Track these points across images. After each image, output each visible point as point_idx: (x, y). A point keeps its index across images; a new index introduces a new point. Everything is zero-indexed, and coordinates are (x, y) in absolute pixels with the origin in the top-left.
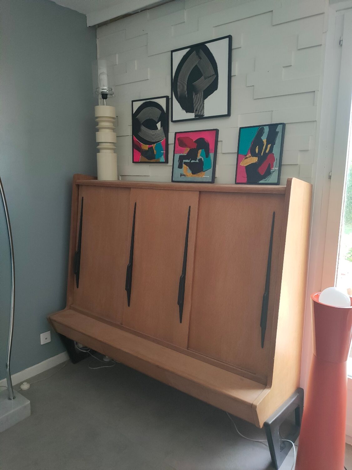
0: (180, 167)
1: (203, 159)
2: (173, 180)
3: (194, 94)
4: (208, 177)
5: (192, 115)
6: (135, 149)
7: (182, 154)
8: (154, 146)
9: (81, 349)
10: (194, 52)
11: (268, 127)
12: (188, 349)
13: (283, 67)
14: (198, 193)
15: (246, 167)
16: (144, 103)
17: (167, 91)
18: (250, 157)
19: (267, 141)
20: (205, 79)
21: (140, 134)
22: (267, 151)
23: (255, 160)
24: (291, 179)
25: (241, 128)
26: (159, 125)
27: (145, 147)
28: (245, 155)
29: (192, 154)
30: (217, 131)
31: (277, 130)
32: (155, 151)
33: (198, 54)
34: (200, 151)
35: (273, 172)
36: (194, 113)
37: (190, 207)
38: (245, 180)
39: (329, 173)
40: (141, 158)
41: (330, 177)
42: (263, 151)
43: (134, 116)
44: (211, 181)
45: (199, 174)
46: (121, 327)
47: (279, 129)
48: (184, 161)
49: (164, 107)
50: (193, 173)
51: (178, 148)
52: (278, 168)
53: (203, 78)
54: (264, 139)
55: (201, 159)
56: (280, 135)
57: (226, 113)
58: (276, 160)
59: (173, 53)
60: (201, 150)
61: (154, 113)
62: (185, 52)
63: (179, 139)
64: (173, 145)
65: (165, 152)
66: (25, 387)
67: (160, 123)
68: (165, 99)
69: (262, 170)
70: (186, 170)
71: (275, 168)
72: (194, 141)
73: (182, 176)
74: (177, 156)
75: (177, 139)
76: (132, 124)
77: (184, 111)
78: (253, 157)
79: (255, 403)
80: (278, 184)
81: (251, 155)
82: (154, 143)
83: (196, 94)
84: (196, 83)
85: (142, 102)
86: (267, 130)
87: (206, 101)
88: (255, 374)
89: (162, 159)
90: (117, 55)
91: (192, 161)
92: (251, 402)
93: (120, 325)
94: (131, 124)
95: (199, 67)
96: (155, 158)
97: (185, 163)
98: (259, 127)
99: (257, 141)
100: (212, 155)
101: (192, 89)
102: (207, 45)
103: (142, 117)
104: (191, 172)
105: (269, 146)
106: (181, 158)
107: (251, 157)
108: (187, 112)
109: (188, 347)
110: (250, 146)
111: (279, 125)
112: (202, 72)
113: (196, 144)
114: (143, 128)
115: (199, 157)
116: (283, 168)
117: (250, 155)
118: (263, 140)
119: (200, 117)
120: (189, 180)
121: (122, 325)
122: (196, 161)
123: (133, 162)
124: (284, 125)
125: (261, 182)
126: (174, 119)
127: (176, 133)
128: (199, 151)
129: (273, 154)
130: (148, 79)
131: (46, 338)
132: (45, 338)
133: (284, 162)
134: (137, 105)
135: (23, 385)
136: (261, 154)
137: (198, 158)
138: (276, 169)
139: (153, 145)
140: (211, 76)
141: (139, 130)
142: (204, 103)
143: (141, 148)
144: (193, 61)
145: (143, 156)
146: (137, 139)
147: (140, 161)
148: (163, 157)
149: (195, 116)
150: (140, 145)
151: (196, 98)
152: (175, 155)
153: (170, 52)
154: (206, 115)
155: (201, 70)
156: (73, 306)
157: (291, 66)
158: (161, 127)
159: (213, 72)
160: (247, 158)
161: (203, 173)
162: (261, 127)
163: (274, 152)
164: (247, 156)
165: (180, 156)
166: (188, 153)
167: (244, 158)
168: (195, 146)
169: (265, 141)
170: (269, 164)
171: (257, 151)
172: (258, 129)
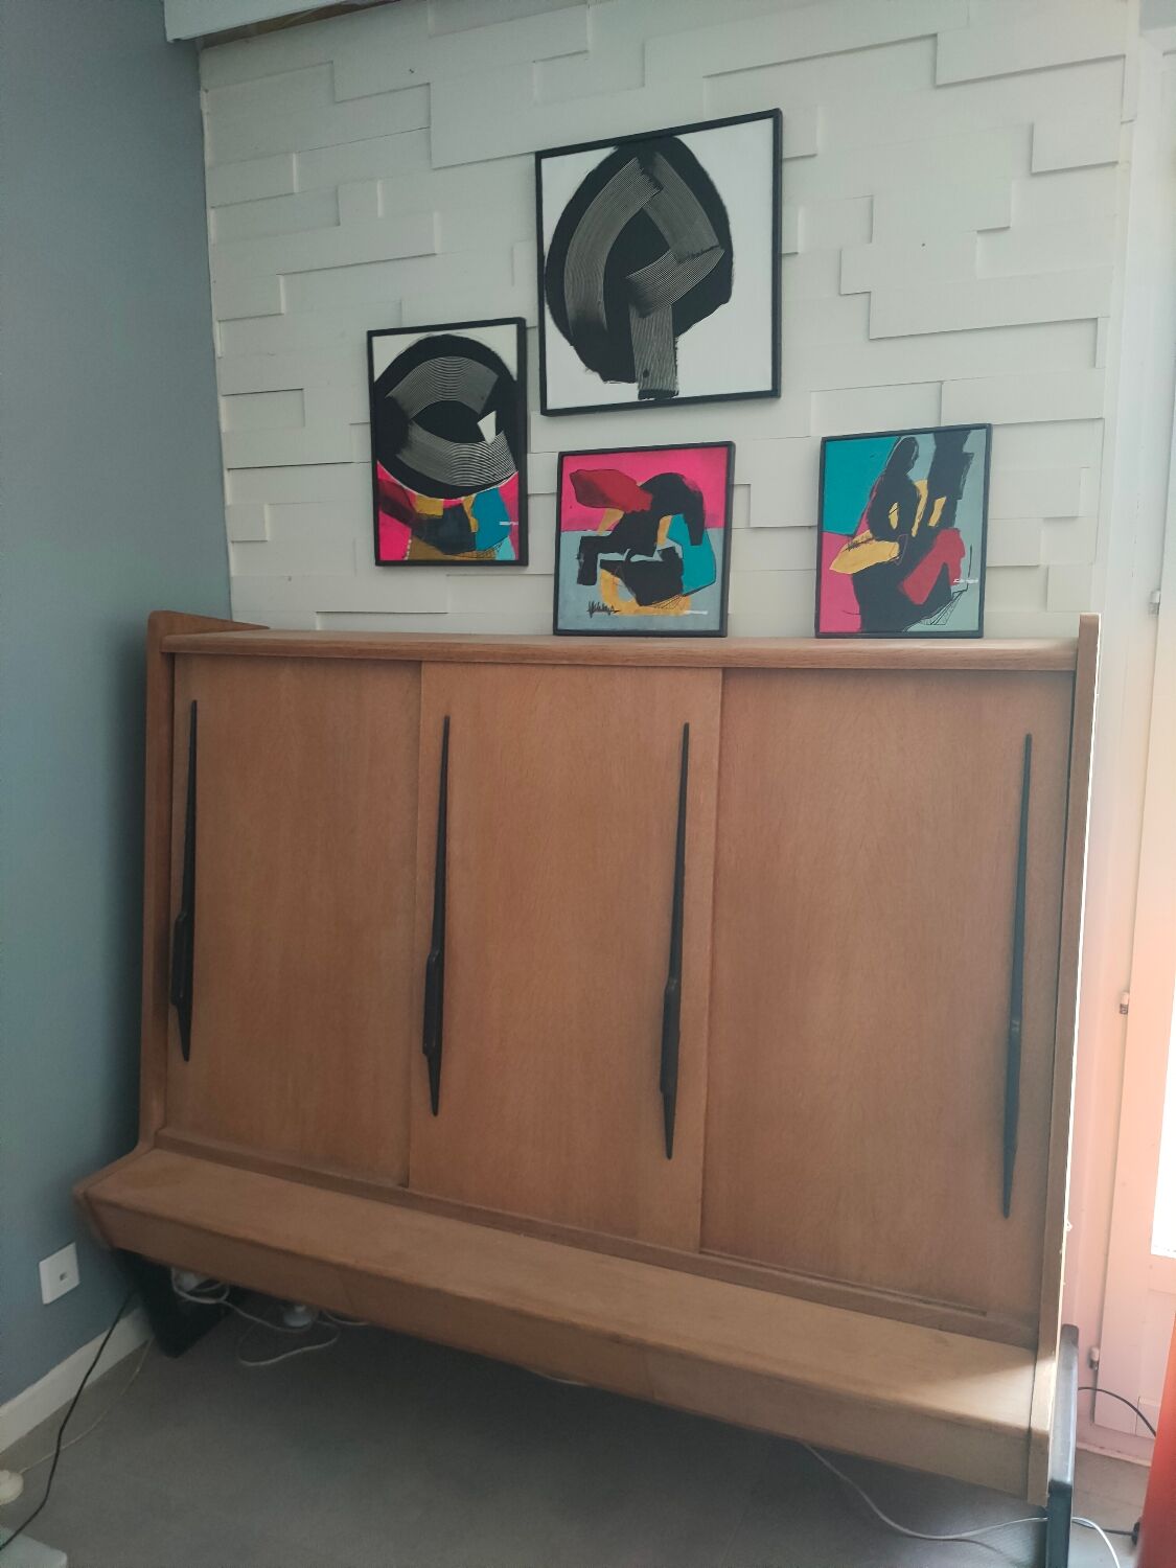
0: (587, 577)
1: (679, 550)
2: (561, 626)
3: (633, 316)
4: (705, 613)
5: (628, 392)
6: (384, 512)
7: (590, 533)
8: (467, 501)
9: (191, 1293)
10: (634, 162)
11: (931, 436)
12: (701, 1253)
13: (979, 232)
15: (855, 576)
16: (420, 343)
17: (522, 299)
18: (869, 540)
19: (930, 487)
20: (680, 260)
21: (407, 457)
22: (933, 522)
23: (888, 551)
24: (1096, 618)
25: (825, 441)
26: (488, 425)
27: (431, 507)
28: (848, 536)
29: (636, 533)
30: (728, 447)
31: (967, 449)
32: (473, 522)
33: (647, 168)
34: (666, 522)
35: (962, 592)
36: (636, 385)
37: (686, 727)
38: (855, 623)
39: (1152, 593)
40: (411, 546)
41: (1155, 609)
42: (917, 521)
43: (381, 391)
44: (715, 627)
45: (666, 602)
46: (402, 1195)
47: (973, 444)
48: (601, 556)
49: (510, 360)
50: (642, 601)
51: (574, 508)
52: (977, 581)
53: (668, 258)
54: (919, 477)
55: (672, 549)
56: (976, 465)
57: (768, 387)
58: (968, 549)
59: (545, 162)
60: (669, 518)
61: (473, 382)
62: (594, 159)
63: (575, 478)
64: (552, 499)
65: (515, 524)
67: (492, 416)
68: (513, 328)
69: (917, 587)
70: (610, 589)
71: (966, 581)
72: (639, 484)
73: (596, 613)
74: (572, 541)
76: (368, 420)
77: (595, 377)
78: (878, 540)
80: (978, 634)
81: (871, 536)
82: (467, 491)
83: (643, 315)
84: (643, 274)
85: (410, 340)
86: (927, 448)
87: (684, 340)
88: (984, 1314)
89: (506, 551)
90: (294, 157)
91: (636, 558)
92: (1023, 1424)
93: (401, 1189)
94: (367, 418)
95: (653, 215)
96: (471, 547)
97: (608, 566)
98: (896, 438)
99: (894, 486)
100: (714, 535)
102: (685, 138)
103: (413, 392)
104: (631, 599)
105: (940, 503)
106: (589, 548)
107: (874, 541)
108: (605, 378)
109: (703, 1244)
110: (865, 502)
111: (973, 432)
112: (666, 234)
113: (650, 496)
114: (419, 434)
115: (663, 542)
116: (990, 581)
117: (868, 534)
118: (917, 484)
119: (660, 398)
120: (629, 626)
121: (406, 1190)
122: (652, 554)
123: (379, 562)
124: (986, 430)
125: (916, 628)
126: (551, 405)
127: (562, 455)
128: (661, 521)
129: (957, 531)
130: (434, 254)
131: (61, 1273)
132: (58, 1274)
133: (993, 560)
134: (388, 351)
136: (911, 532)
137: (659, 547)
138: (970, 582)
139: (463, 498)
140: (703, 252)
141: (403, 441)
142: (675, 349)
143: (413, 509)
144: (629, 196)
145: (420, 538)
146: (392, 477)
147: (406, 558)
148: (507, 541)
149: (642, 394)
150: (409, 500)
151: (644, 331)
152: (564, 535)
153: (533, 159)
154: (684, 391)
155: (662, 228)
156: (166, 1132)
157: (1006, 229)
158: (498, 432)
159: (711, 239)
160: (857, 545)
161: (683, 599)
162: (903, 438)
163: (957, 524)
164: (855, 539)
165: (584, 540)
166: (618, 528)
167: (846, 546)
168: (644, 503)
169: (922, 485)
170: (945, 566)
171: (894, 518)
172: (895, 444)
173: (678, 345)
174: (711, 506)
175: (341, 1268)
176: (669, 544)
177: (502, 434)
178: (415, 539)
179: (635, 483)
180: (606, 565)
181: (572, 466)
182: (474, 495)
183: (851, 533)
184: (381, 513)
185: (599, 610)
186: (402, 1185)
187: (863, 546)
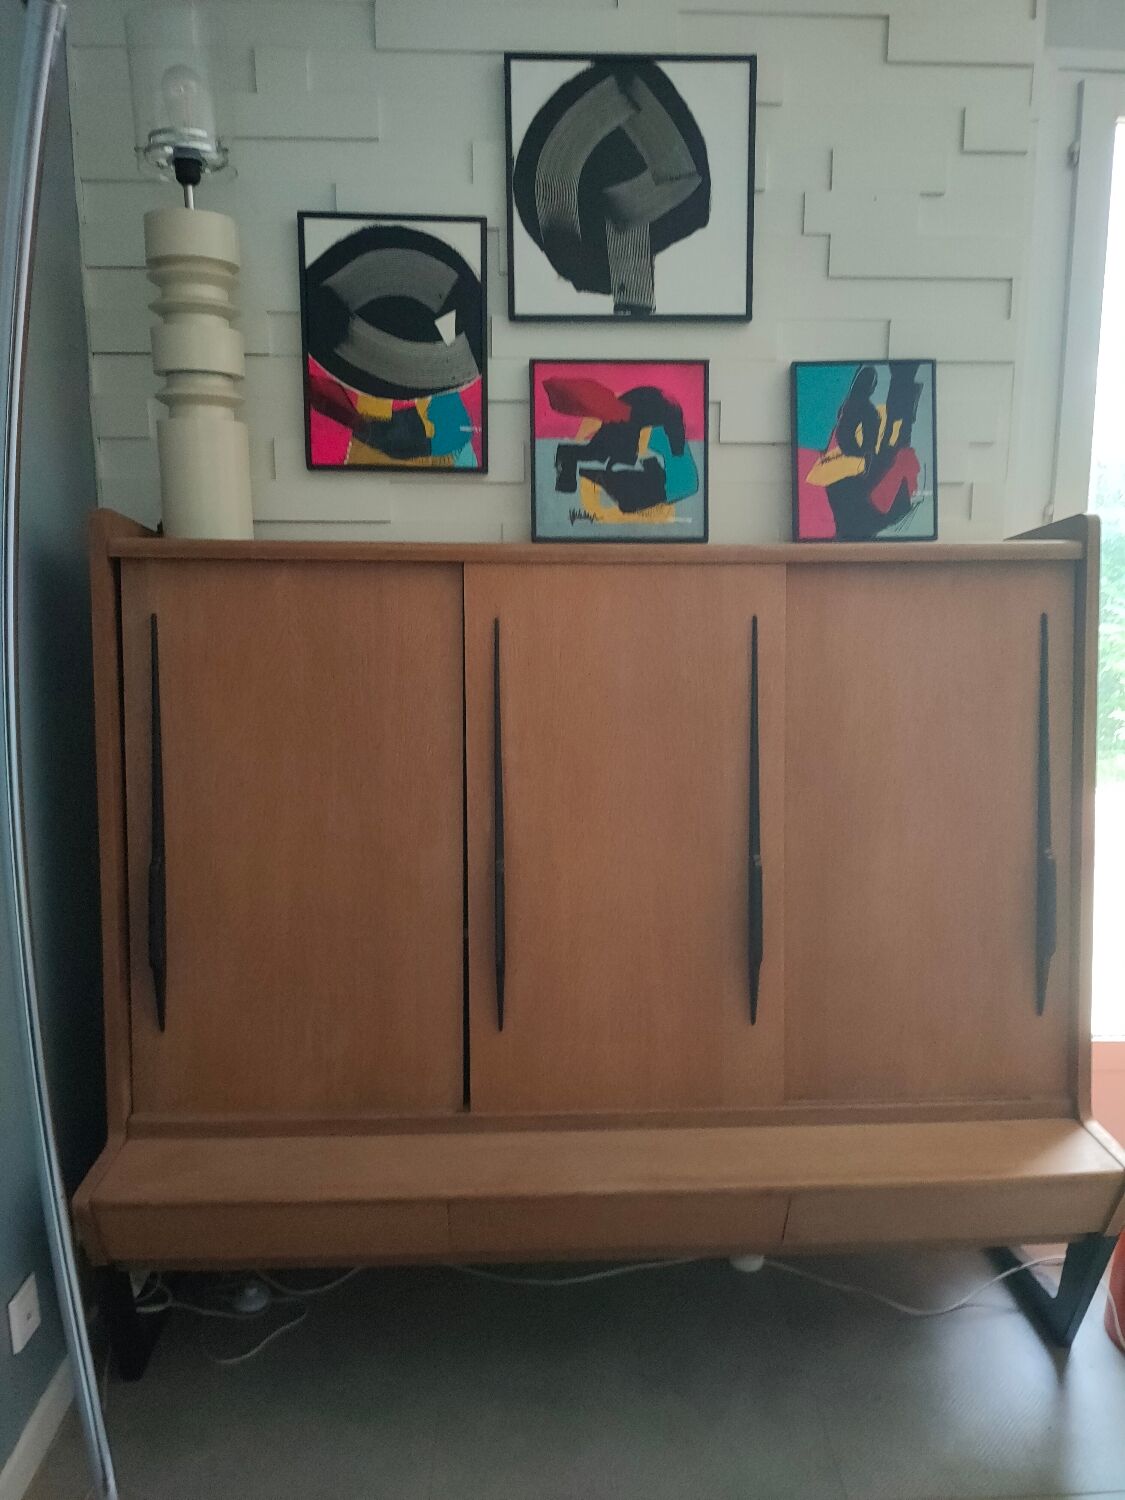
0: (566, 484)
1: (661, 460)
2: (540, 532)
3: (610, 230)
4: (689, 520)
5: (604, 304)
6: (317, 410)
7: (566, 441)
8: (422, 405)
10: (610, 82)
11: (887, 367)
12: (785, 1104)
13: (920, 194)
15: (829, 488)
16: (364, 232)
17: (486, 202)
18: (838, 456)
19: (888, 410)
20: (658, 182)
21: (347, 353)
22: (893, 441)
23: (855, 466)
25: (793, 365)
26: (446, 325)
27: (378, 408)
29: (615, 441)
30: (701, 367)
31: (917, 379)
32: (428, 427)
33: (625, 87)
34: (646, 433)
36: (611, 297)
37: (755, 620)
40: (356, 451)
42: (879, 440)
43: (313, 277)
44: (699, 533)
45: (650, 510)
47: (922, 375)
48: (581, 465)
49: (472, 259)
50: (627, 507)
51: (549, 416)
52: (929, 493)
53: (646, 177)
54: (879, 401)
55: (654, 460)
57: (743, 311)
58: (922, 466)
59: (514, 64)
60: (650, 429)
61: (429, 280)
62: (571, 70)
63: (549, 386)
65: (474, 429)
67: (452, 315)
68: (474, 226)
69: (882, 497)
70: (589, 495)
71: (921, 493)
72: (618, 394)
73: (577, 522)
74: (547, 449)
75: (541, 386)
77: (569, 286)
78: (847, 456)
80: (933, 537)
81: (840, 452)
82: (422, 393)
83: (619, 230)
84: (623, 191)
85: (351, 226)
86: (884, 376)
87: (661, 259)
89: (467, 457)
91: (617, 467)
94: (297, 307)
95: (631, 135)
96: (426, 453)
97: (588, 474)
98: (858, 367)
99: (857, 409)
100: (694, 447)
101: (599, 208)
102: (663, 66)
103: (356, 281)
104: (615, 507)
105: (897, 425)
106: (567, 457)
107: (844, 458)
108: (579, 287)
109: (787, 1096)
110: (835, 422)
111: (921, 366)
112: (644, 155)
113: (629, 408)
114: (361, 329)
115: (644, 452)
117: (837, 450)
118: (877, 408)
119: (636, 312)
121: (469, 1114)
122: (633, 463)
123: (311, 465)
124: (933, 363)
125: (883, 533)
126: (519, 311)
127: (533, 363)
128: (642, 432)
129: (912, 451)
130: (376, 139)
131: (26, 1311)
132: (23, 1315)
134: (322, 238)
136: (874, 450)
137: (641, 457)
139: (416, 401)
140: (681, 177)
141: (342, 334)
142: (652, 267)
143: (356, 411)
144: (605, 113)
145: (364, 441)
146: (328, 373)
147: (346, 462)
148: (469, 448)
149: (617, 308)
150: (350, 401)
151: (620, 246)
152: (539, 442)
153: (501, 59)
154: (661, 307)
155: (640, 148)
157: (941, 195)
158: (458, 332)
159: (689, 166)
160: (828, 459)
161: (666, 508)
162: (864, 366)
163: (913, 443)
164: (827, 455)
165: (562, 447)
166: (597, 438)
167: (819, 460)
168: (624, 413)
169: (882, 409)
170: (904, 481)
171: (859, 438)
172: (857, 371)
173: (656, 263)
174: (690, 419)
176: (651, 454)
177: (463, 335)
178: (357, 442)
179: (613, 394)
180: (585, 473)
181: (543, 375)
182: (430, 398)
184: (313, 411)
185: (580, 516)
187: (833, 462)
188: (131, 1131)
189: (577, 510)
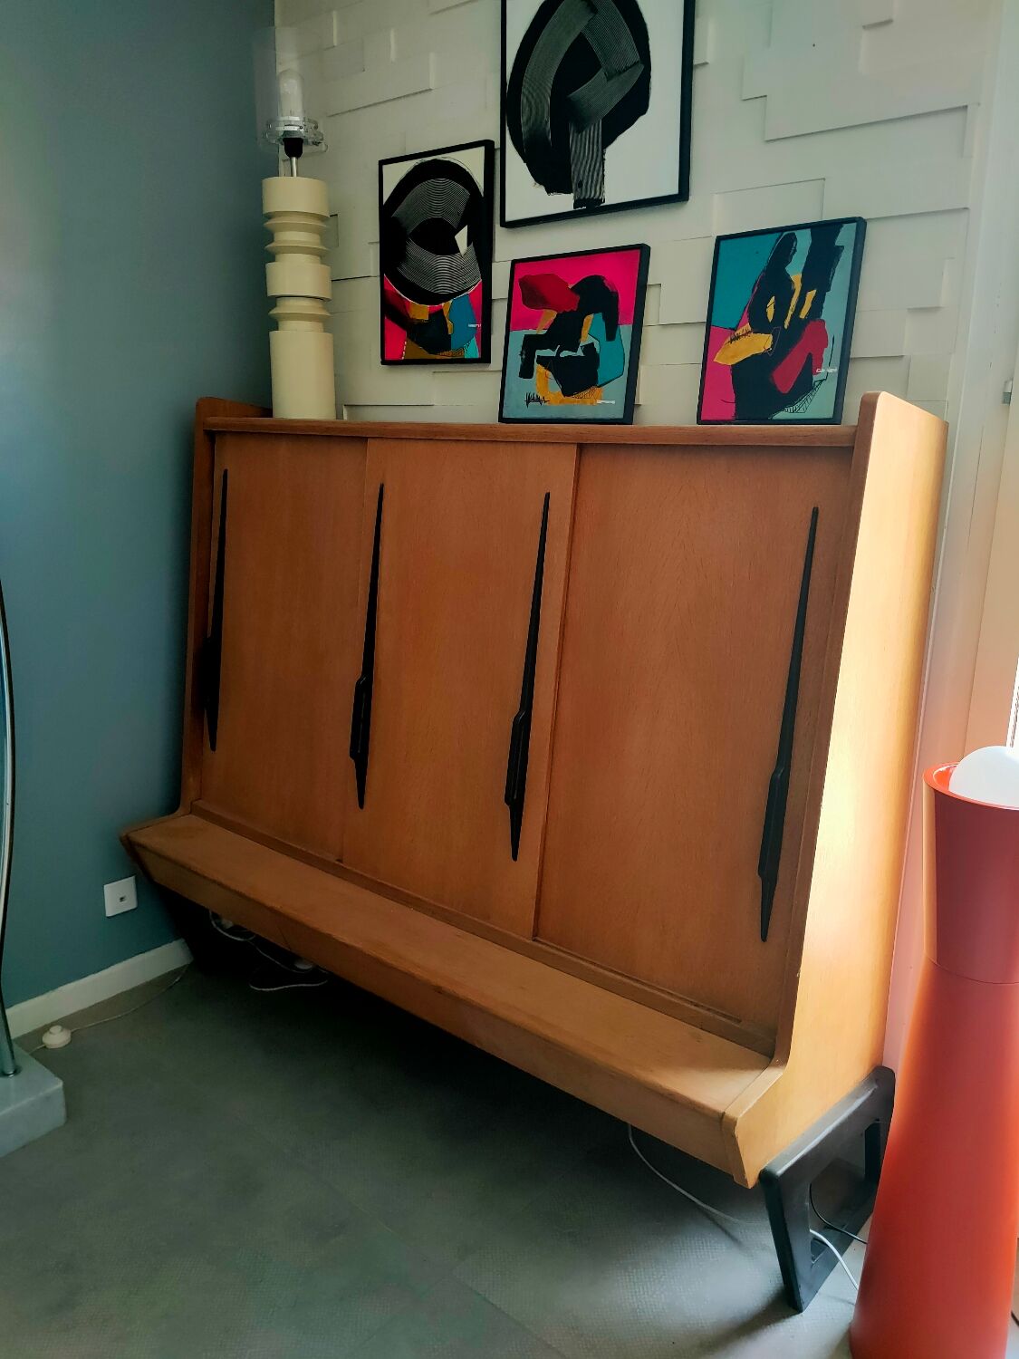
0: (526, 372)
1: (597, 346)
2: (505, 415)
3: (572, 131)
4: (613, 402)
5: (565, 202)
6: (388, 318)
7: (531, 332)
8: (445, 306)
9: (227, 931)
11: (808, 231)
12: (534, 940)
13: (864, 27)
14: (575, 448)
15: (733, 366)
16: (416, 168)
17: (489, 126)
18: (748, 333)
19: (803, 280)
20: (609, 78)
21: (405, 271)
22: (803, 315)
23: (763, 342)
24: (876, 396)
25: (720, 239)
26: (462, 238)
27: (420, 312)
28: (731, 329)
29: (565, 332)
30: (643, 251)
31: (838, 242)
32: (450, 325)
34: (589, 320)
35: (821, 381)
36: (572, 195)
37: (548, 496)
38: (730, 411)
39: (1006, 382)
40: (408, 348)
41: (1007, 398)
42: (790, 313)
43: (387, 211)
44: (620, 415)
45: (584, 393)
46: (337, 869)
47: (845, 237)
48: (539, 353)
49: (479, 178)
50: (567, 392)
51: (521, 310)
52: (836, 370)
53: (601, 73)
54: (795, 271)
55: (592, 344)
56: (846, 258)
57: (675, 191)
58: (830, 342)
60: (592, 316)
61: (452, 202)
63: (523, 282)
64: (506, 303)
65: (480, 326)
66: (57, 1038)
67: (465, 230)
68: (481, 150)
69: (784, 378)
70: (544, 382)
71: (828, 370)
72: (570, 287)
73: (531, 404)
74: (518, 337)
75: (516, 284)
76: (378, 240)
77: (542, 189)
78: (755, 333)
79: (730, 1112)
80: (834, 419)
81: (750, 329)
82: (446, 298)
83: (579, 131)
84: (581, 93)
85: (408, 166)
86: (804, 241)
87: (610, 151)
88: (739, 1021)
89: (473, 350)
90: (335, 14)
91: (565, 354)
92: (721, 1109)
93: (337, 863)
94: (377, 238)
95: (589, 40)
96: (448, 347)
97: (542, 361)
98: (777, 235)
99: (773, 282)
100: (625, 331)
101: (566, 113)
103: (410, 212)
104: (558, 390)
105: (811, 295)
106: (530, 344)
107: (752, 334)
108: (549, 191)
109: (535, 935)
110: (748, 296)
111: (845, 225)
112: (599, 54)
113: (578, 297)
114: (414, 250)
115: (586, 339)
116: (854, 372)
117: (748, 327)
118: (792, 278)
119: (591, 207)
120: (555, 415)
121: (342, 864)
122: (576, 351)
123: (384, 362)
124: (860, 224)
125: (781, 415)
126: (509, 218)
127: (514, 262)
128: (585, 320)
129: (823, 322)
130: (430, 90)
131: (121, 896)
132: (119, 896)
133: (856, 351)
134: (394, 175)
135: (51, 1033)
136: (783, 324)
137: (582, 344)
138: (830, 371)
139: (443, 304)
140: (627, 68)
141: (402, 255)
142: (603, 160)
143: (409, 315)
144: (573, 21)
145: (413, 340)
146: (394, 287)
147: (403, 358)
148: (474, 341)
149: (576, 204)
150: (405, 305)
151: (579, 144)
152: (512, 334)
154: (610, 199)
155: (596, 48)
156: (200, 803)
157: (889, 22)
158: (468, 245)
159: (634, 56)
160: (738, 338)
161: (597, 390)
162: (785, 233)
163: (824, 315)
164: (738, 332)
165: (527, 338)
166: (553, 327)
167: (729, 339)
168: (573, 304)
169: (797, 279)
170: (810, 357)
171: (770, 311)
172: (777, 240)
173: (606, 157)
174: (624, 304)
175: (271, 910)
176: (590, 340)
177: (472, 245)
178: (410, 342)
179: (567, 285)
181: (520, 273)
182: (451, 302)
183: (734, 326)
184: (385, 318)
185: (534, 400)
186: (338, 860)
187: (743, 339)
188: (193, 810)
189: (531, 394)
